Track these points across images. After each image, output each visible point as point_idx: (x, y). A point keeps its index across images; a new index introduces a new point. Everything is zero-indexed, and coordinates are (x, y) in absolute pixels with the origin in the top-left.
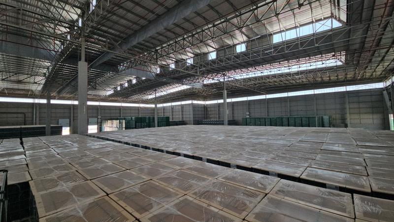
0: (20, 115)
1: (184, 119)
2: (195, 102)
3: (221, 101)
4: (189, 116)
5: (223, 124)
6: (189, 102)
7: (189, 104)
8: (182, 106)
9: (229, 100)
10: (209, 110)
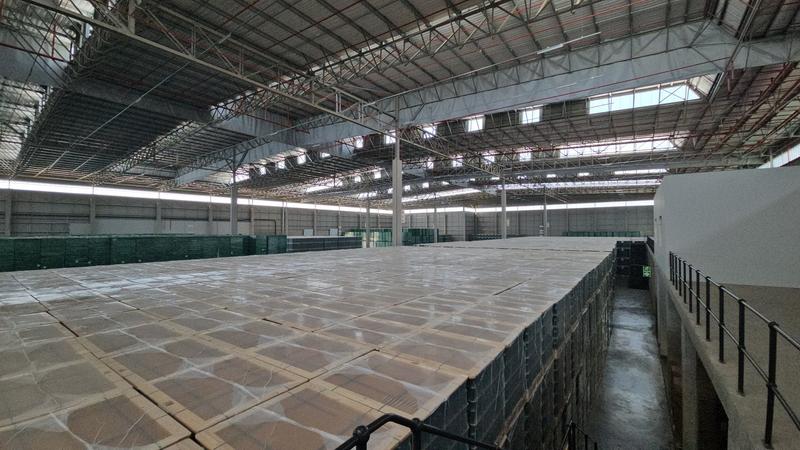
0: (271, 223)
1: (449, 233)
2: (468, 210)
3: (499, 209)
4: (460, 228)
5: (500, 237)
6: (460, 209)
7: (458, 212)
8: (446, 215)
9: (509, 209)
10: (481, 220)
